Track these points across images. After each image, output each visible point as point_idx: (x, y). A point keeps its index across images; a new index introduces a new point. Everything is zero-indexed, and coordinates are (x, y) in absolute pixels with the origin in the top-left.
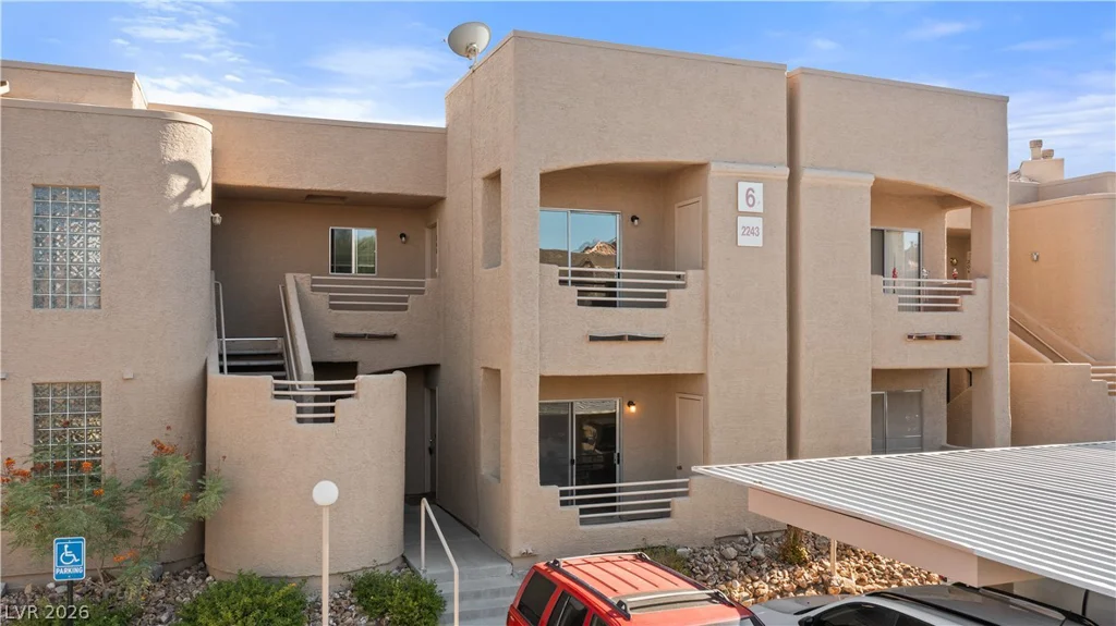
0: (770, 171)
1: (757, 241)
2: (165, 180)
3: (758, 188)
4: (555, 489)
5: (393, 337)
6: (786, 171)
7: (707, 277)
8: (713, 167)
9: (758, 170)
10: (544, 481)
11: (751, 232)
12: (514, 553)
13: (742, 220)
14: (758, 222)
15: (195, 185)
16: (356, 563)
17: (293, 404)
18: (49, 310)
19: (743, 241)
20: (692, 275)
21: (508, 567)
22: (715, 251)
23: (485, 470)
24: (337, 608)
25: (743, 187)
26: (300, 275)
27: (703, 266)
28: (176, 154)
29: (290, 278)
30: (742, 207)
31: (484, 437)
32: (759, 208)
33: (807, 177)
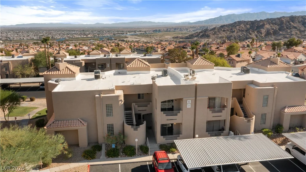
0: (192, 98)
1: (190, 107)
2: (119, 103)
3: (190, 101)
4: (163, 136)
5: (146, 110)
6: (194, 98)
7: (183, 112)
8: (184, 99)
9: (190, 98)
10: (161, 136)
11: (189, 106)
12: (158, 143)
13: (188, 105)
14: (190, 105)
15: (122, 101)
16: (140, 144)
17: (133, 129)
18: (108, 117)
19: (188, 107)
20: (181, 111)
21: (157, 145)
22: (184, 108)
23: (155, 131)
24: (138, 150)
25: (188, 101)
26: (134, 103)
27: (182, 110)
28: (120, 99)
29: (133, 104)
30: (188, 103)
31: (155, 127)
32: (190, 103)
33: (197, 98)
